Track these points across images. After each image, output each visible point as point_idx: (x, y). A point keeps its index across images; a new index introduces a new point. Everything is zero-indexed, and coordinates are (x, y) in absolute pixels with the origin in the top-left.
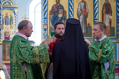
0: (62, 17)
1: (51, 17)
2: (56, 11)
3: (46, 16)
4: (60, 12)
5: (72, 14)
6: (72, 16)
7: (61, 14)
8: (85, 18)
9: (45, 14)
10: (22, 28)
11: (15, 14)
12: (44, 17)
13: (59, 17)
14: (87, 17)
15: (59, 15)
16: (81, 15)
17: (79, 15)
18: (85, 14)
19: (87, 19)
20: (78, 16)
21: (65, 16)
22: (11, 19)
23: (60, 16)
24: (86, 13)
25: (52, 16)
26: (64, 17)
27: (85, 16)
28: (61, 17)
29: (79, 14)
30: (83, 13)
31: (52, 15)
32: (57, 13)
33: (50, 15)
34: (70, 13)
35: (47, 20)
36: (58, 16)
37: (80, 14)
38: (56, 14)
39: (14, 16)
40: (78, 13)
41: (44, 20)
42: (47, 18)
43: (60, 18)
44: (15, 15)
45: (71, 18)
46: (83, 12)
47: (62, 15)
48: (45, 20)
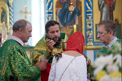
0: (75, 10)
1: (59, 11)
2: (66, 2)
3: (51, 10)
4: (72, 4)
5: (90, 6)
6: (89, 8)
7: (72, 6)
8: (110, 11)
9: (49, 7)
10: (18, 30)
11: (9, 6)
12: (47, 11)
13: (70, 10)
14: (114, 9)
15: (69, 8)
16: (105, 6)
17: (101, 7)
18: (110, 5)
19: (113, 11)
20: (99, 8)
21: (79, 8)
22: (3, 14)
23: (72, 8)
24: (112, 3)
25: (60, 9)
26: (77, 11)
27: (110, 7)
28: (73, 10)
29: (100, 5)
30: (108, 3)
31: (60, 7)
32: (67, 5)
33: (56, 7)
34: (87, 4)
35: (53, 16)
36: (68, 10)
37: (102, 4)
38: (66, 7)
39: (8, 9)
40: (100, 3)
41: (47, 15)
42: (52, 13)
43: (72, 13)
44: (10, 8)
45: (89, 11)
46: (106, 2)
47: (74, 8)
48: (50, 15)
